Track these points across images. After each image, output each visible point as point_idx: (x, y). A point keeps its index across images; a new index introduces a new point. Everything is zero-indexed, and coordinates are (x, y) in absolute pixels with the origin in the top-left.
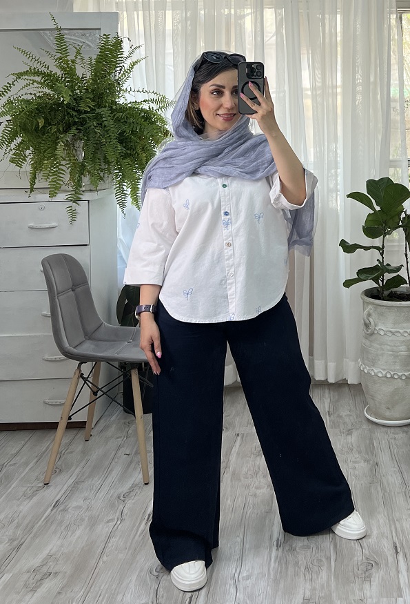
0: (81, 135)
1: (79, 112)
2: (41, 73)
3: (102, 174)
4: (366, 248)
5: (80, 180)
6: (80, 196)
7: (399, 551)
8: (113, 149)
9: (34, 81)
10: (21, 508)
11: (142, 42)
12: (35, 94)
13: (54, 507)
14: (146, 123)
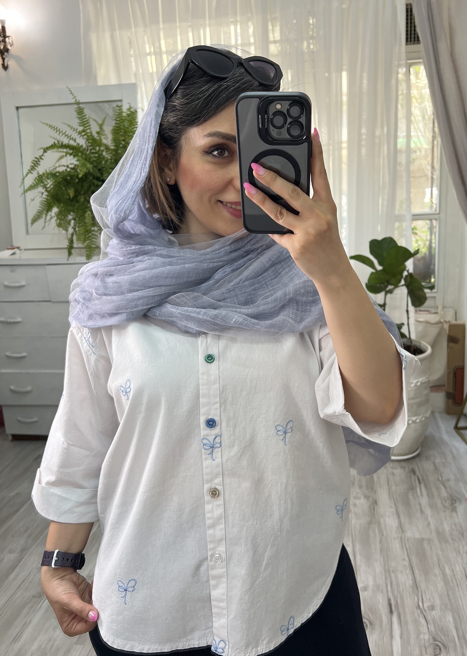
7: (393, 609)
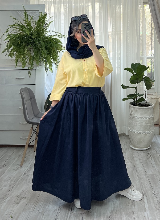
0: (33, 47)
1: (32, 39)
2: (19, 25)
3: (40, 60)
4: (131, 88)
5: (33, 62)
6: (32, 68)
7: (144, 195)
8: (44, 52)
9: (17, 28)
10: (13, 174)
11: (53, 15)
12: (17, 33)
13: (24, 174)
14: (55, 43)
